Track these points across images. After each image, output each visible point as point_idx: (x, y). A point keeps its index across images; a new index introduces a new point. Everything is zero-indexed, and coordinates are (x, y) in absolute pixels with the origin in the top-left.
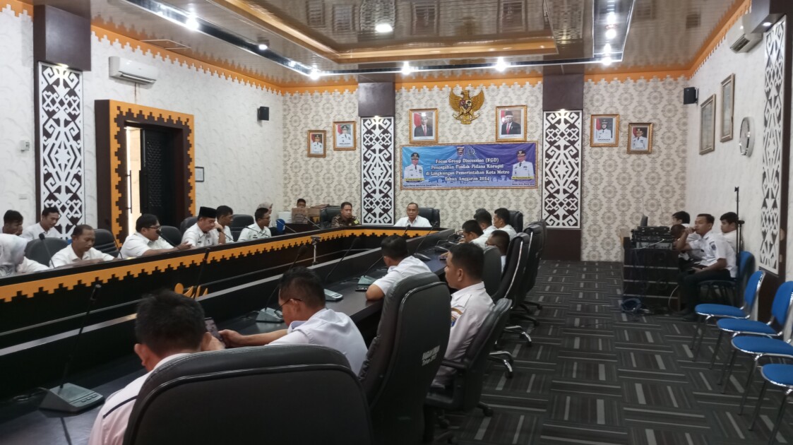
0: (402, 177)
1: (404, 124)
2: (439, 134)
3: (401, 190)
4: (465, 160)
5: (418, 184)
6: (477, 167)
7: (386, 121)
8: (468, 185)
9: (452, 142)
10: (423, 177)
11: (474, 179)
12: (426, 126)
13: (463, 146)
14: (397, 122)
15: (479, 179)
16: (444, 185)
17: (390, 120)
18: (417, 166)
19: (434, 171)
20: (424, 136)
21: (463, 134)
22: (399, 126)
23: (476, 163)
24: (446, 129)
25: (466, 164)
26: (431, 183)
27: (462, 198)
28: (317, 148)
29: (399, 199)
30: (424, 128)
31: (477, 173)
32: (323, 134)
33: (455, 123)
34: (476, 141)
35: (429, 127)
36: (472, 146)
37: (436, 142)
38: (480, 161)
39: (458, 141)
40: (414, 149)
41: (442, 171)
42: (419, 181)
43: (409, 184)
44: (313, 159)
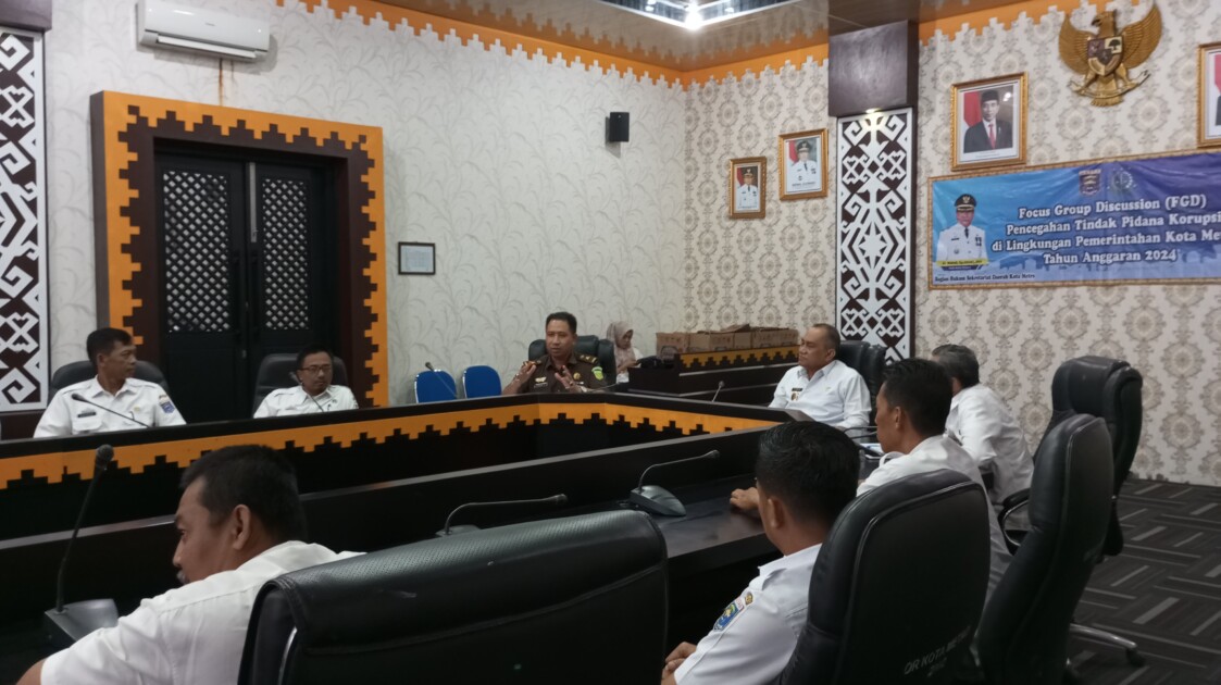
0: (932, 257)
1: (940, 122)
2: (1031, 141)
3: (930, 289)
4: (1101, 207)
5: (971, 273)
6: (1139, 222)
7: (896, 121)
8: (1111, 275)
9: (1064, 157)
10: (984, 255)
11: (1130, 256)
12: (994, 122)
13: (1096, 167)
14: (922, 119)
15: (1144, 256)
16: (1041, 275)
17: (903, 117)
18: (971, 228)
19: (1014, 238)
20: (991, 148)
21: (1098, 131)
22: (927, 131)
23: (1134, 213)
24: (1050, 127)
25: (1105, 216)
26: (1005, 271)
27: (1093, 312)
28: (747, 198)
29: (924, 312)
30: (991, 128)
31: (1140, 239)
32: (759, 165)
33: (1075, 107)
34: (1137, 150)
35: (1005, 125)
36: (1125, 166)
37: (1020, 162)
38: (1148, 205)
39: (1084, 155)
40: (966, 186)
41: (1036, 238)
42: (974, 268)
43: (948, 274)
44: (741, 224)
